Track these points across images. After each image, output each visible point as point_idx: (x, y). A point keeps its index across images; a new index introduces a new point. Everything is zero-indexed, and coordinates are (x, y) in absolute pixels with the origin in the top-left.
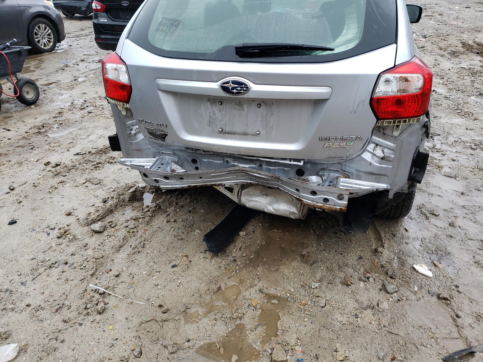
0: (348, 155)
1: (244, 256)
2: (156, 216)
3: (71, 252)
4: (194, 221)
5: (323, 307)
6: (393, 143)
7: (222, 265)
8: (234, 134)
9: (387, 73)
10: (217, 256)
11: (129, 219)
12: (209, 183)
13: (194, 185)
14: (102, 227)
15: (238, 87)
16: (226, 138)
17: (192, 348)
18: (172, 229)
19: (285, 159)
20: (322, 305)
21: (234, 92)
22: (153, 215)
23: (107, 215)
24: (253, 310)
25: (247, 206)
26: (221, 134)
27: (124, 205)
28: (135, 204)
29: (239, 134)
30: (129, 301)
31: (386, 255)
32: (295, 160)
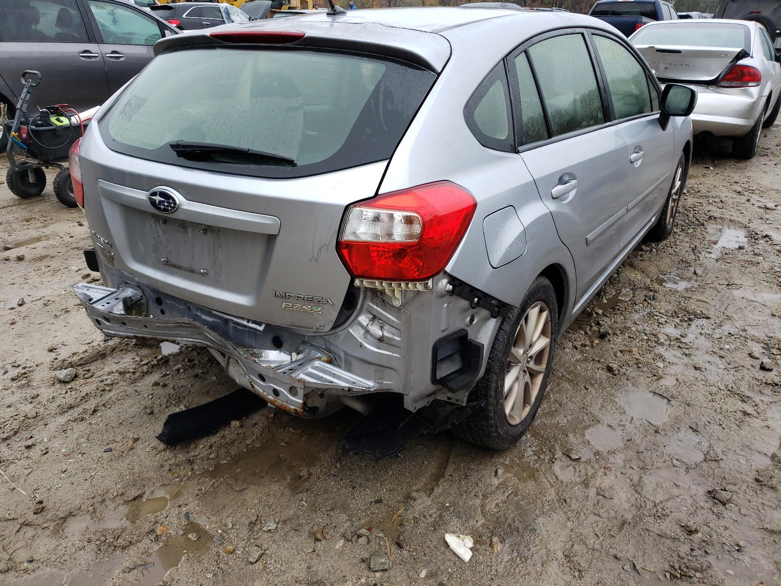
0: (318, 326)
1: (211, 459)
2: (153, 374)
3: (10, 402)
4: (190, 392)
5: (251, 563)
6: (397, 318)
7: (167, 464)
8: (180, 268)
9: (361, 205)
10: (175, 449)
11: (114, 371)
12: (160, 337)
13: (142, 336)
14: (69, 375)
15: (164, 202)
16: (172, 274)
17: (29, 572)
18: (150, 397)
19: (242, 318)
20: (251, 559)
21: (161, 208)
22: (148, 371)
23: (95, 360)
24: (152, 540)
25: (237, 381)
26: (165, 266)
27: (126, 350)
28: (142, 351)
29: (185, 270)
30: (13, 485)
31: (420, 507)
32: (254, 322)
